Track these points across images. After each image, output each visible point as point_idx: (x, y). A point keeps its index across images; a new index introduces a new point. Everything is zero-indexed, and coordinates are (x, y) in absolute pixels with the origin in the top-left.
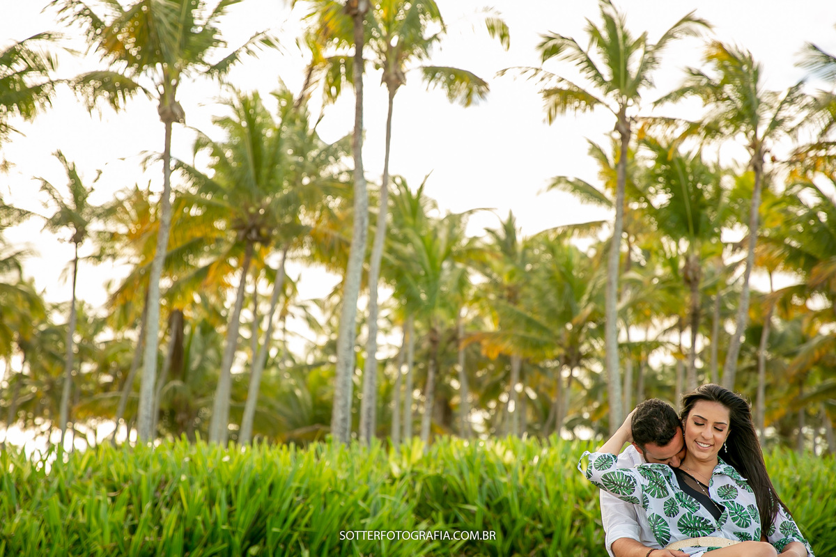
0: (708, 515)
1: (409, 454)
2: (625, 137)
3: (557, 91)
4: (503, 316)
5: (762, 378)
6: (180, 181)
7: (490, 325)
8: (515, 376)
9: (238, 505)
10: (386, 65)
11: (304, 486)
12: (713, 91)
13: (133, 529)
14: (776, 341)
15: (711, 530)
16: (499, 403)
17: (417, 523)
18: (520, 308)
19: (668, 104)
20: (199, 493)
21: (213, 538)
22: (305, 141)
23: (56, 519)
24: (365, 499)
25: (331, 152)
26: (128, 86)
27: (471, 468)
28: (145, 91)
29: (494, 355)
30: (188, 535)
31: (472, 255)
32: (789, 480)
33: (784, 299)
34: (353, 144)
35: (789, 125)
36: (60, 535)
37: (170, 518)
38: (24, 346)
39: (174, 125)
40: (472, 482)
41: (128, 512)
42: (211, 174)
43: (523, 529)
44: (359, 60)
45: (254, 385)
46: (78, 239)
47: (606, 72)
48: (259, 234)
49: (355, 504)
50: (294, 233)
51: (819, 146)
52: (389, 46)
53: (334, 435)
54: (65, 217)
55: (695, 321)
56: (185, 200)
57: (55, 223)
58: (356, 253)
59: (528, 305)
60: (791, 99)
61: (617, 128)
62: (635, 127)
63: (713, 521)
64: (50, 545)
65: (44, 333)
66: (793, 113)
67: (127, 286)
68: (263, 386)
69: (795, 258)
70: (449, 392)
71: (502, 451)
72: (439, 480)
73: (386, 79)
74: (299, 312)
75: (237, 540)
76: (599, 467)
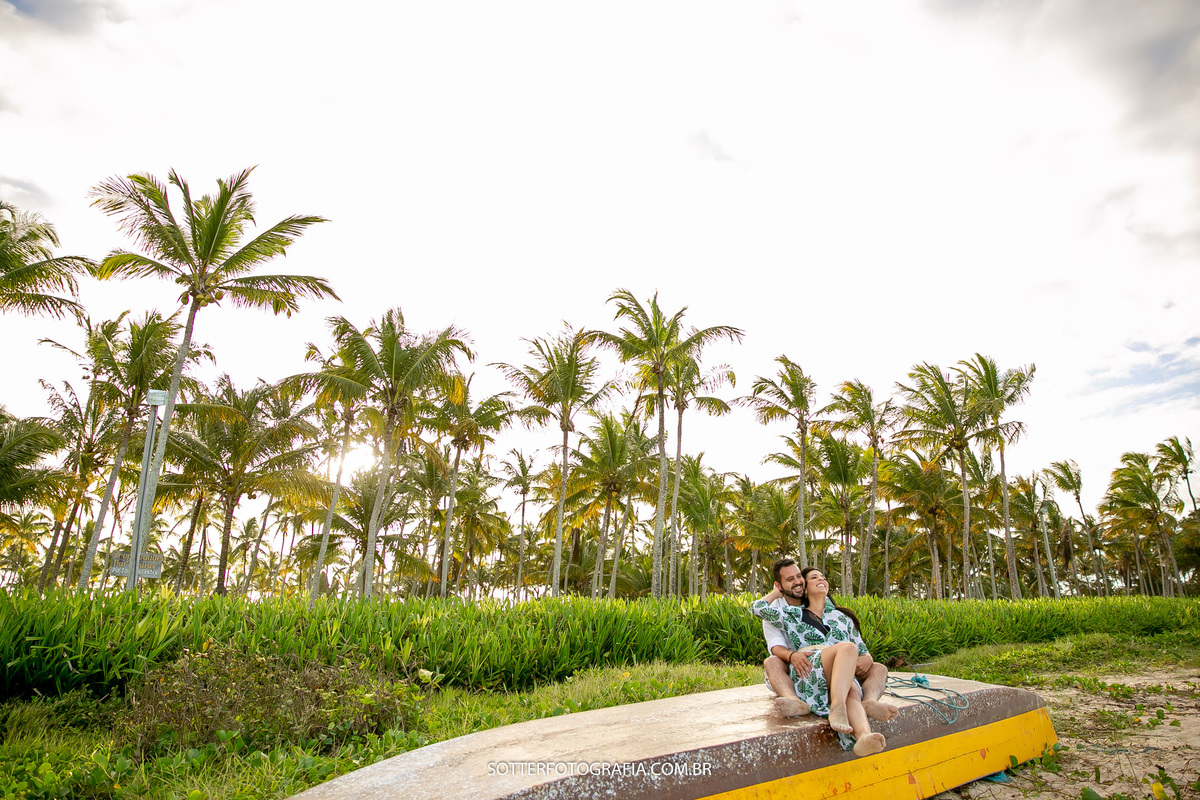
0: (821, 634)
1: (692, 603)
2: (804, 432)
3: (765, 408)
4: (747, 528)
5: (887, 559)
6: (572, 460)
7: (740, 533)
8: (754, 560)
9: (598, 630)
10: (677, 398)
11: (633, 621)
12: (849, 406)
13: (544, 642)
14: (894, 537)
15: (822, 641)
16: (749, 574)
17: (695, 640)
18: (754, 523)
19: (825, 413)
20: (578, 623)
21: (585, 647)
22: (638, 436)
23: (505, 636)
24: (666, 626)
25: (652, 443)
26: (546, 414)
27: (725, 610)
28: (555, 416)
29: (741, 549)
30: (572, 646)
31: (728, 496)
32: (898, 612)
33: (895, 515)
34: (661, 438)
35: (888, 423)
36: (508, 644)
37: (563, 636)
38: (501, 547)
39: (569, 432)
40: (725, 617)
41: (542, 633)
42: (589, 456)
43: (753, 643)
44: (661, 396)
45: (615, 566)
46: (525, 492)
47: (791, 397)
48: (615, 487)
49: (660, 629)
50: (634, 487)
51: (904, 433)
52: (679, 388)
53: (652, 594)
54: (517, 481)
55: (849, 528)
56: (577, 470)
57: (510, 484)
58: (662, 497)
59: (760, 521)
60: (888, 409)
61: (799, 427)
62: (809, 426)
63: (823, 636)
64: (503, 649)
65: (510, 539)
66: (889, 418)
67: (548, 514)
68: (621, 567)
69: (899, 493)
70: (721, 569)
71: (741, 600)
72: (707, 616)
73: (677, 405)
74: (640, 528)
75: (597, 649)
76: (757, 607)
